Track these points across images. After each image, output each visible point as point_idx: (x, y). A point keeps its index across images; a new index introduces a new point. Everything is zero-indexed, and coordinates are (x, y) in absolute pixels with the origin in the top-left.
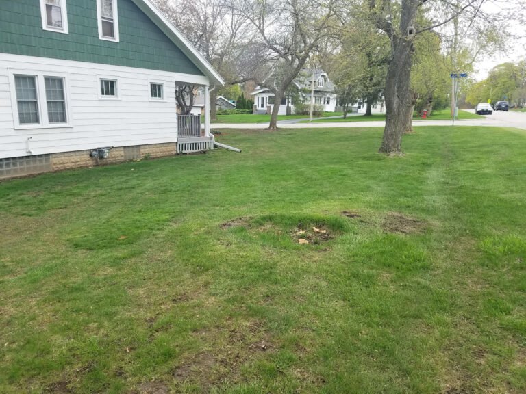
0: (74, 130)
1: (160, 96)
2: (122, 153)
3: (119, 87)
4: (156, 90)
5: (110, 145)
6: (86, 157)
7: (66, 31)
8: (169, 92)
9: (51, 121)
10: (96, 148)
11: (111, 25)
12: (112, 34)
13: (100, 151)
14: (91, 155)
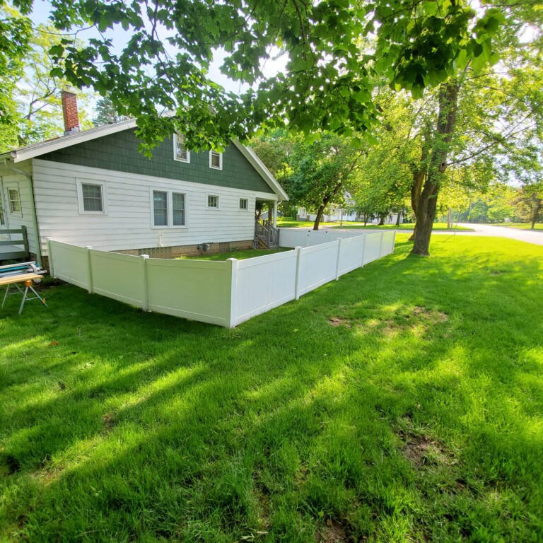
0: (189, 230)
1: (245, 208)
2: (218, 247)
3: (220, 202)
4: (243, 204)
5: (211, 241)
6: (195, 249)
7: (189, 162)
8: (251, 205)
9: (174, 224)
10: (201, 243)
11: (218, 158)
12: (217, 165)
13: (204, 246)
14: (198, 248)
